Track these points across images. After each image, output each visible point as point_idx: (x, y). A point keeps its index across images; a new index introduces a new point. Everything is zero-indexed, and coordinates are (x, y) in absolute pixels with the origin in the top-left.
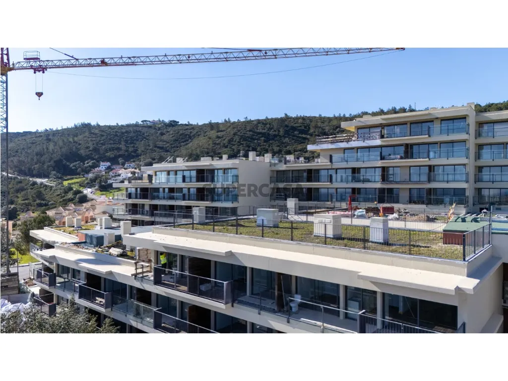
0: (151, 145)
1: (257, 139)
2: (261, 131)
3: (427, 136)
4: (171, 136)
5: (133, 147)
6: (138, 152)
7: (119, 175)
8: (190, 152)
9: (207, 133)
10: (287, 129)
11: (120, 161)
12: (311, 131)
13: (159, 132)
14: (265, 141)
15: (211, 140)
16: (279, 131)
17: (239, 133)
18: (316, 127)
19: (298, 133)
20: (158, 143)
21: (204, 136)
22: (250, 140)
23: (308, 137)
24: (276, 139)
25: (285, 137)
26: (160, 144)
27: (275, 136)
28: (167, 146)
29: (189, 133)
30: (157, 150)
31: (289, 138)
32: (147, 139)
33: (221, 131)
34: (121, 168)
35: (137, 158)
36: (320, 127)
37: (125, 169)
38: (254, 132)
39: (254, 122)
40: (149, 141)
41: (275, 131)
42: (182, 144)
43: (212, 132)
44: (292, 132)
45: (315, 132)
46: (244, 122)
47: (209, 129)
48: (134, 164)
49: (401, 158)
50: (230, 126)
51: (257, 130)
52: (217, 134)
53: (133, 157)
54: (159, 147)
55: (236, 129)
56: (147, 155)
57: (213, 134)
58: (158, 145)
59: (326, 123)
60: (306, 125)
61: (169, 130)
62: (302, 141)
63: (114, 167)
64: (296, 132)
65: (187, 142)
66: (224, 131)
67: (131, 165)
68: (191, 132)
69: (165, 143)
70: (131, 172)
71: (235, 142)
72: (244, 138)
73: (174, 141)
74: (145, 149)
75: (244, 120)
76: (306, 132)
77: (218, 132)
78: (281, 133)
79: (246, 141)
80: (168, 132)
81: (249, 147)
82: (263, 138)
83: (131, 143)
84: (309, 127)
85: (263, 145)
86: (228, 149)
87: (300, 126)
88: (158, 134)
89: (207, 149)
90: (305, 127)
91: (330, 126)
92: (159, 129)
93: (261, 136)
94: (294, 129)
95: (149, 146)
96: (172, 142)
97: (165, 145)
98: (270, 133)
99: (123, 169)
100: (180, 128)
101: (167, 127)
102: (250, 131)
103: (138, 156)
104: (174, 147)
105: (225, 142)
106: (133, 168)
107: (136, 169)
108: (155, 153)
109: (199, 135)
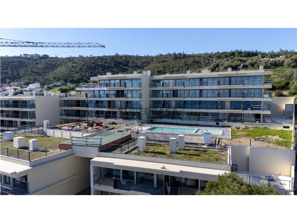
0: (29, 70)
1: (97, 69)
2: (100, 64)
3: (124, 87)
4: (43, 65)
5: (17, 72)
6: (20, 75)
7: (6, 90)
8: (55, 76)
9: (67, 64)
10: (116, 63)
11: (7, 81)
12: (130, 64)
13: (35, 62)
14: (102, 70)
15: (68, 69)
16: (111, 64)
17: (86, 65)
18: (133, 62)
19: (122, 65)
20: (33, 69)
21: (65, 66)
22: (93, 69)
23: (128, 68)
24: (109, 69)
25: (114, 68)
26: (35, 70)
27: (108, 67)
28: (40, 71)
29: (55, 64)
30: (33, 74)
31: (117, 68)
32: (27, 67)
33: (75, 63)
34: (8, 86)
35: (19, 79)
36: (135, 63)
37: (10, 86)
38: (95, 64)
39: (95, 58)
40: (28, 68)
41: (109, 64)
42: (50, 70)
43: (70, 63)
44: (119, 65)
45: (132, 65)
46: (90, 57)
47: (67, 61)
48: (16, 83)
49: (115, 97)
50: (81, 60)
51: (98, 63)
52: (72, 65)
53: (16, 78)
54: (34, 72)
55: (84, 62)
56: (26, 77)
57: (70, 64)
58: (34, 71)
59: (139, 60)
60: (127, 61)
61: (42, 61)
62: (124, 71)
63: (3, 85)
64: (121, 65)
65: (53, 69)
66: (77, 63)
67: (15, 84)
68: (56, 63)
69: (38, 70)
70: (14, 89)
71: (84, 70)
72: (89, 68)
73: (45, 69)
74: (25, 73)
75: (90, 56)
76: (126, 65)
77: (73, 63)
78: (112, 65)
79: (90, 69)
80: (41, 62)
81: (92, 73)
82: (101, 68)
83: (15, 69)
84: (129, 62)
85: (101, 72)
86: (79, 74)
87: (124, 62)
88: (34, 64)
89: (66, 74)
90: (126, 62)
91: (140, 62)
92: (35, 60)
93: (100, 66)
94: (120, 63)
95: (28, 71)
96: (43, 69)
97: (39, 71)
98: (106, 65)
99: (9, 87)
100: (50, 60)
101: (41, 59)
102: (93, 63)
103: (20, 78)
104: (45, 72)
105: (77, 70)
106: (15, 86)
107: (17, 86)
108: (32, 76)
109: (61, 65)
